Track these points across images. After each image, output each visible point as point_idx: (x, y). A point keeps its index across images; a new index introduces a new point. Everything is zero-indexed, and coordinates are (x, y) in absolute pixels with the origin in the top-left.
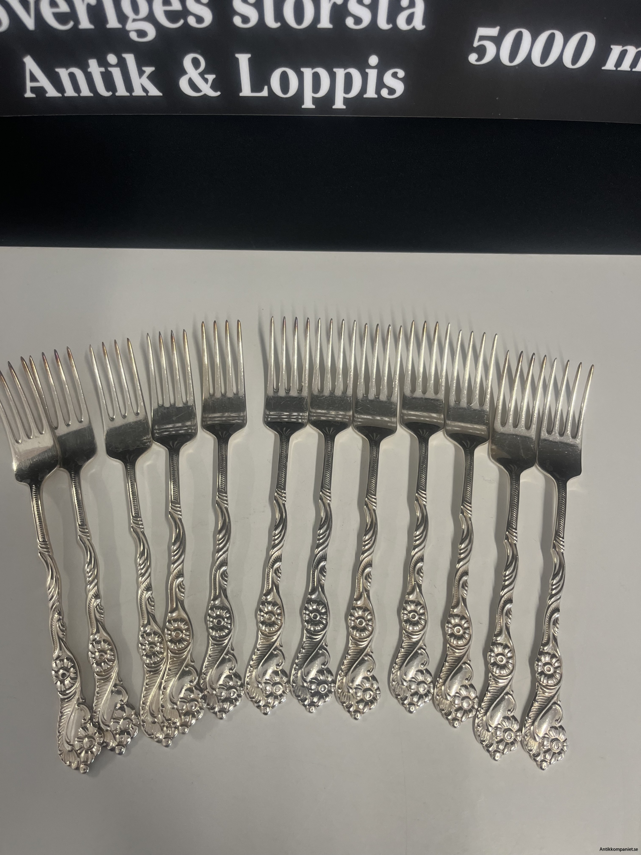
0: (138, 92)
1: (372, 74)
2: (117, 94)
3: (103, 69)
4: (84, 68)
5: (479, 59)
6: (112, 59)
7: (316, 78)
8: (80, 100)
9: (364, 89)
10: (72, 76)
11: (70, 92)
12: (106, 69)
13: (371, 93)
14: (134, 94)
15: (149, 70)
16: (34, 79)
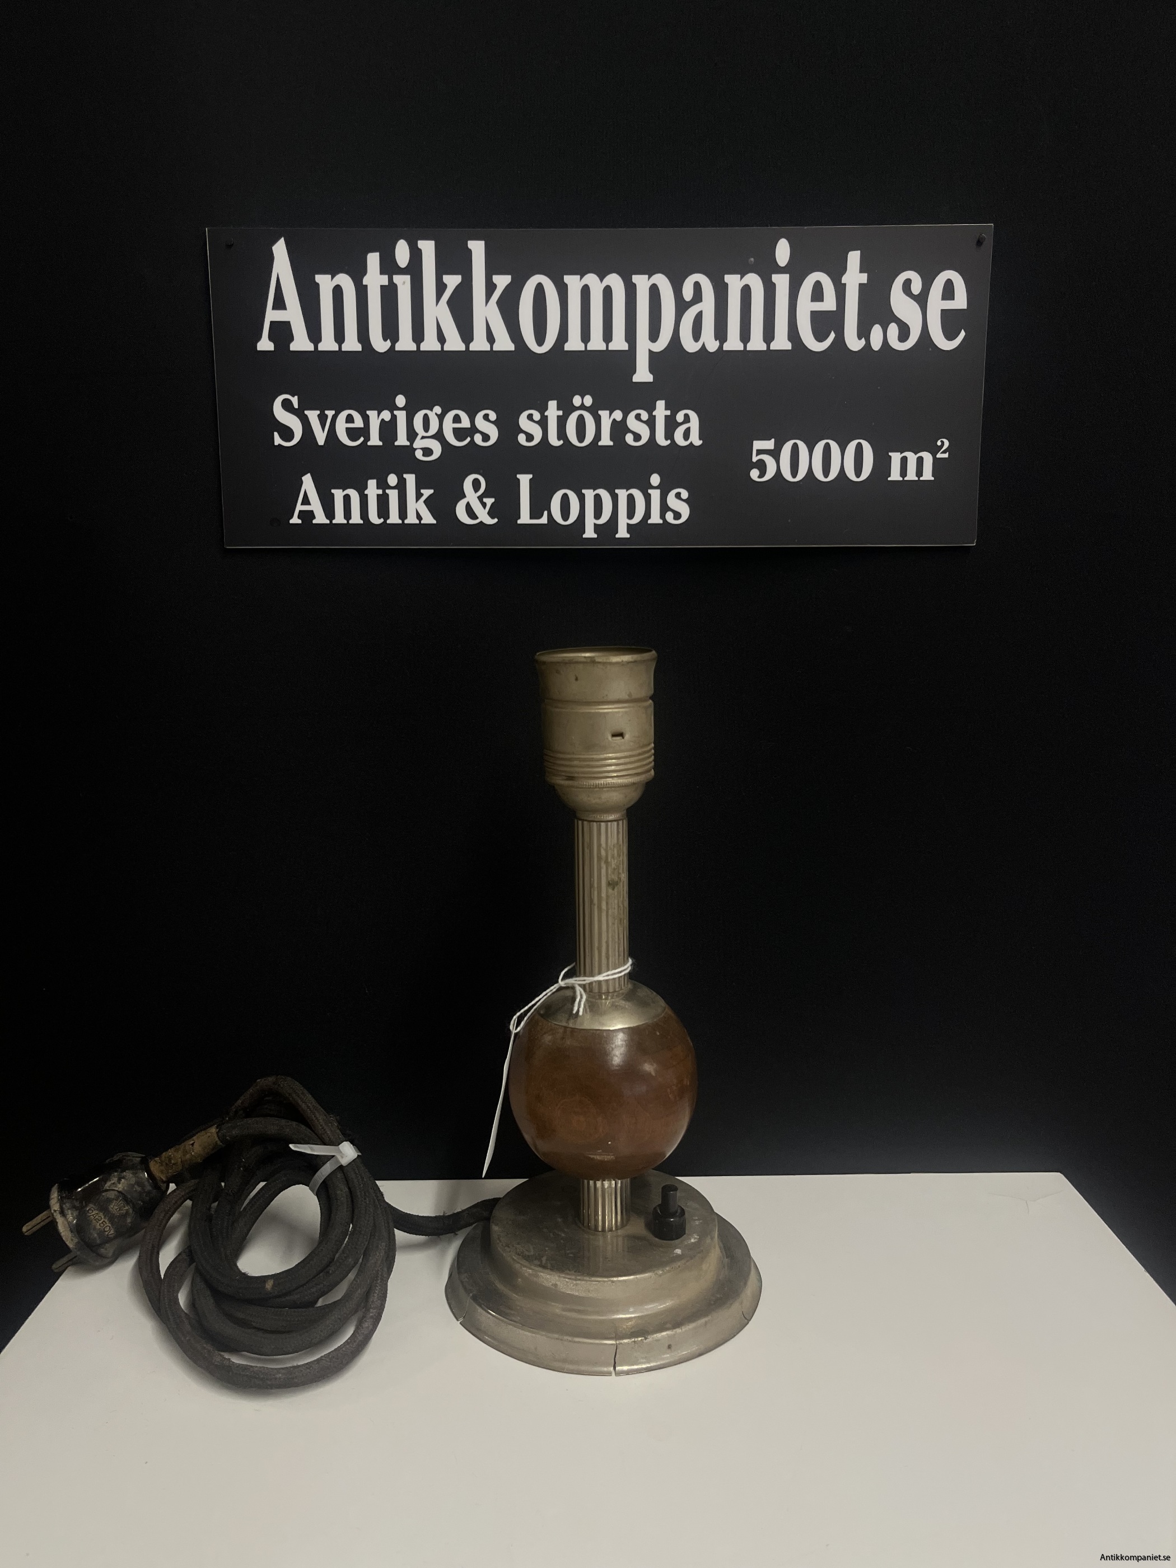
0: (411, 519)
1: (655, 495)
2: (388, 522)
3: (380, 492)
4: (362, 489)
5: (762, 474)
6: (392, 480)
7: (598, 499)
8: (348, 527)
9: (648, 514)
10: (347, 499)
11: (339, 519)
13: (655, 519)
14: (406, 522)
15: (427, 493)
16: (306, 501)
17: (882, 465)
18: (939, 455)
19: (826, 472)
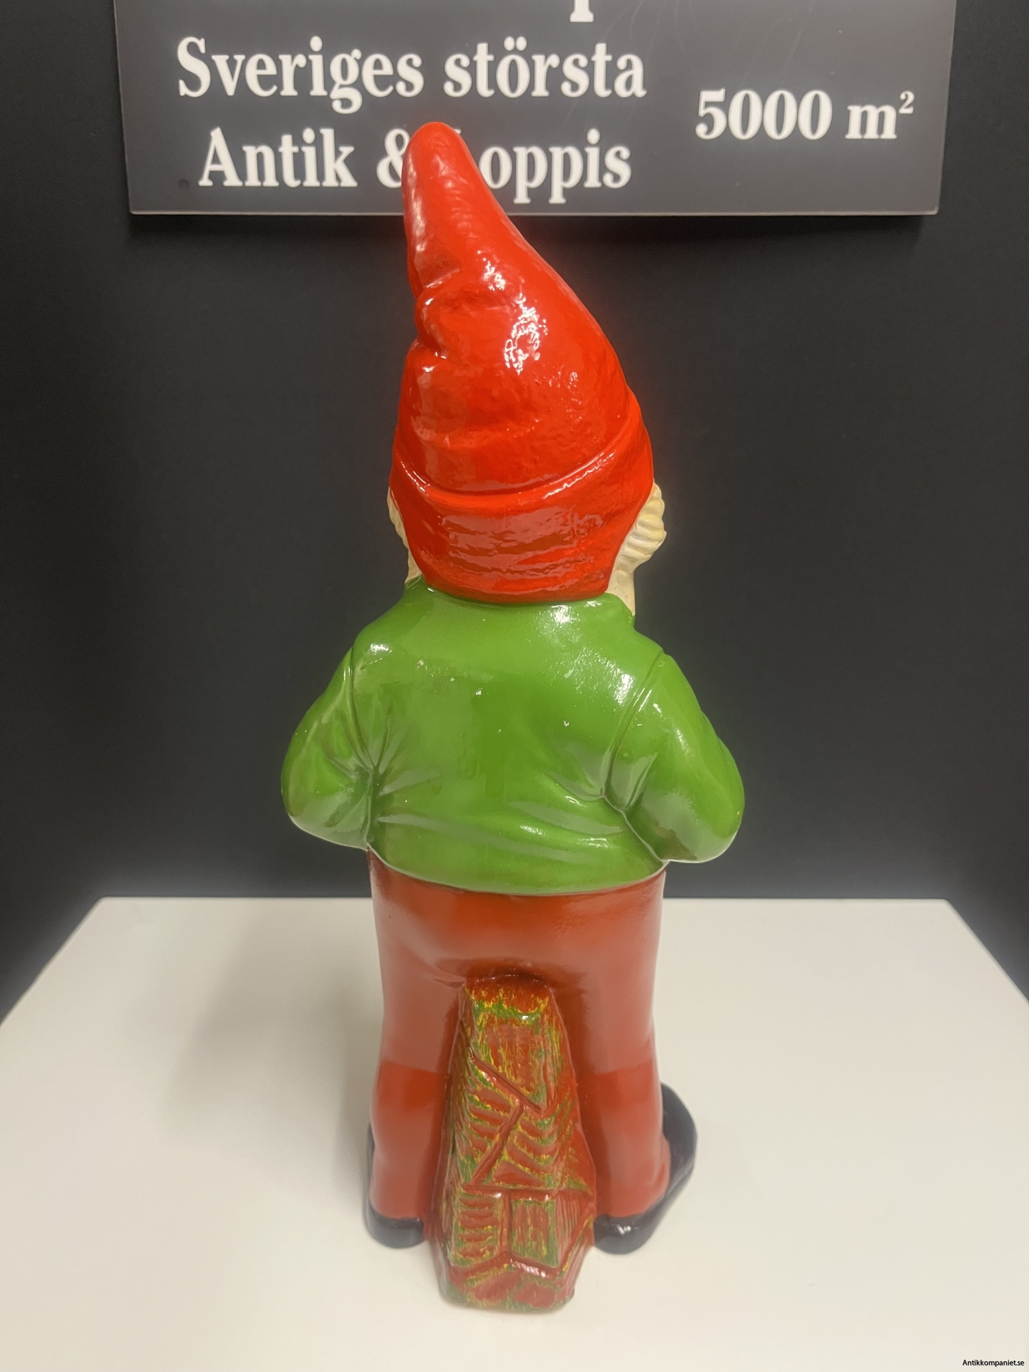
0: (330, 181)
1: (593, 154)
2: (307, 184)
3: (296, 149)
4: (275, 145)
5: (710, 130)
6: (309, 135)
7: (531, 158)
8: (261, 190)
9: (584, 177)
10: (260, 157)
11: (253, 180)
12: (300, 149)
13: (592, 182)
14: (325, 184)
15: (346, 150)
16: (216, 160)
17: (840, 120)
18: (903, 111)
19: (779, 127)
